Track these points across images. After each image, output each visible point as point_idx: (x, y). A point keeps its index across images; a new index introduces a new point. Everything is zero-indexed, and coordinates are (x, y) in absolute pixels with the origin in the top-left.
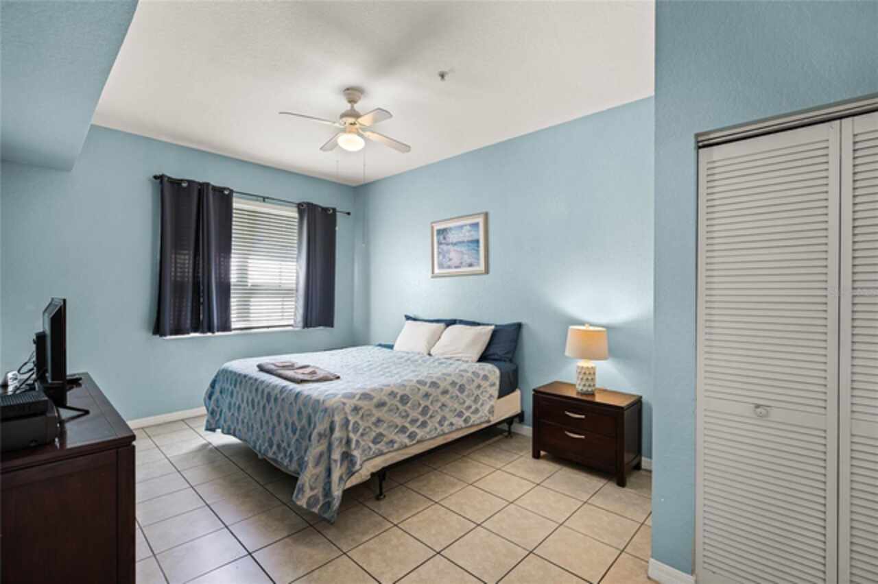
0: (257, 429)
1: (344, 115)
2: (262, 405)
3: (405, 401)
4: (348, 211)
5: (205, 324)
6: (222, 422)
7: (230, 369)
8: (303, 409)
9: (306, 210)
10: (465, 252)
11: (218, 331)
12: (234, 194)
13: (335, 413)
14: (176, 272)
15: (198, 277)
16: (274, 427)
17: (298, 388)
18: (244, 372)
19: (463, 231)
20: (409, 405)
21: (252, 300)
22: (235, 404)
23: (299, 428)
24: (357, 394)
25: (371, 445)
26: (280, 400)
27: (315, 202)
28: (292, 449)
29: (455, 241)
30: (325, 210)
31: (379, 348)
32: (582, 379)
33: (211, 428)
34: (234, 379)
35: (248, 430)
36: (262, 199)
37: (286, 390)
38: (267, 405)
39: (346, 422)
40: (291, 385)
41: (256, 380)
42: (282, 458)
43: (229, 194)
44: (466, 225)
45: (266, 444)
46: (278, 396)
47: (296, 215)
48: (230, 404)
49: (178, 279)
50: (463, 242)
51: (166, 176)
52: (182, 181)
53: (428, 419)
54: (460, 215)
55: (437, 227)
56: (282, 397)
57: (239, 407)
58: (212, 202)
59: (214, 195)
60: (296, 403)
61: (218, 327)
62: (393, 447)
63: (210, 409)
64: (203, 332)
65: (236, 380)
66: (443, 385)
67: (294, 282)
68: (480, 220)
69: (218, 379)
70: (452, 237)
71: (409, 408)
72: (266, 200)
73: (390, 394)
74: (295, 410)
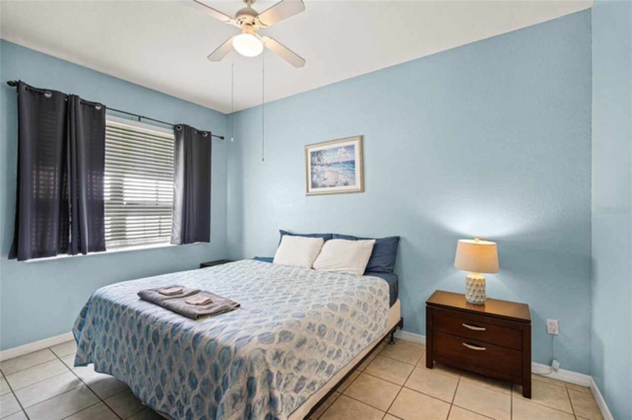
0: (140, 373)
1: (240, 13)
2: (146, 345)
3: (322, 333)
4: (221, 136)
5: (75, 246)
6: (95, 357)
7: (104, 297)
8: (205, 357)
9: (183, 132)
10: (340, 172)
11: (90, 251)
12: (107, 110)
13: (255, 367)
14: (38, 189)
15: (66, 195)
16: (163, 375)
17: (196, 327)
18: (121, 302)
19: (339, 153)
20: (326, 336)
21: (128, 218)
22: (111, 339)
23: (200, 381)
24: (275, 334)
25: (293, 394)
26: (171, 343)
27: (192, 125)
28: (191, 406)
29: (329, 162)
30: (201, 133)
31: (257, 261)
32: (474, 290)
33: (80, 363)
34: (109, 310)
35: (128, 371)
36: (137, 118)
37: (179, 330)
38: (153, 345)
39: (269, 375)
40: (186, 323)
41: (138, 313)
42: (175, 414)
43: (100, 110)
44: (341, 148)
45: (154, 394)
46: (169, 336)
47: (173, 136)
48: (105, 338)
49: (41, 197)
50: (338, 163)
51: (24, 84)
52: (45, 90)
53: (342, 347)
54: (335, 138)
55: (310, 150)
56: (175, 338)
57: (116, 343)
58: (81, 116)
59: (84, 109)
60: (195, 349)
61: (89, 247)
62: (314, 389)
63: (80, 342)
64: (72, 253)
65: (112, 311)
66: (351, 306)
67: (172, 200)
68: (356, 143)
69: (89, 306)
70: (326, 159)
71: (327, 339)
72: (141, 119)
73: (308, 328)
74: (195, 357)
